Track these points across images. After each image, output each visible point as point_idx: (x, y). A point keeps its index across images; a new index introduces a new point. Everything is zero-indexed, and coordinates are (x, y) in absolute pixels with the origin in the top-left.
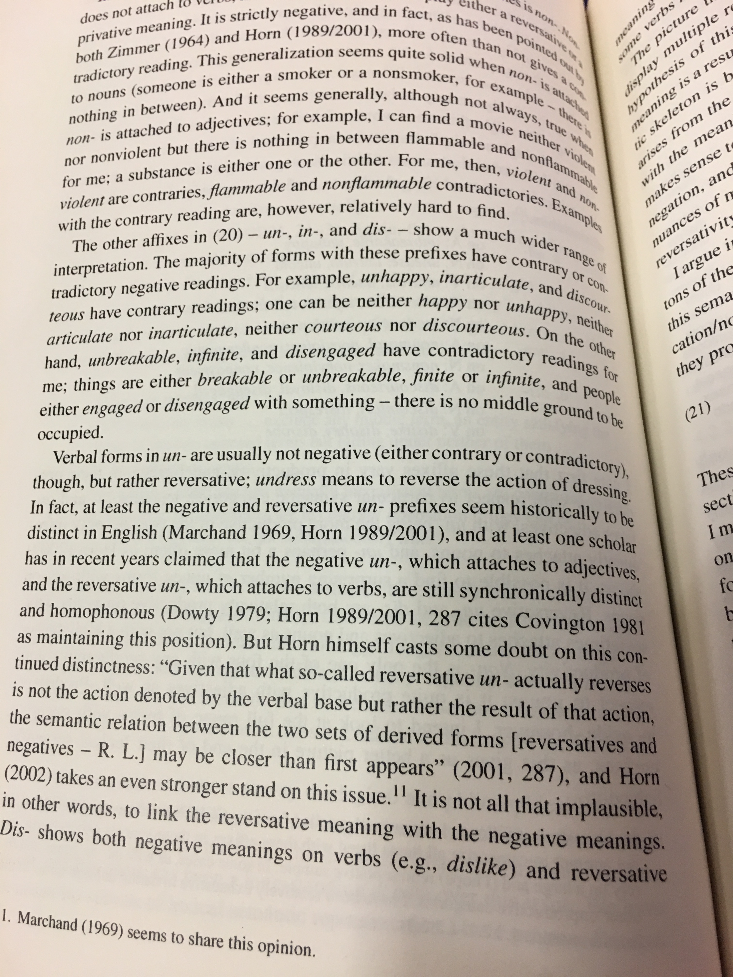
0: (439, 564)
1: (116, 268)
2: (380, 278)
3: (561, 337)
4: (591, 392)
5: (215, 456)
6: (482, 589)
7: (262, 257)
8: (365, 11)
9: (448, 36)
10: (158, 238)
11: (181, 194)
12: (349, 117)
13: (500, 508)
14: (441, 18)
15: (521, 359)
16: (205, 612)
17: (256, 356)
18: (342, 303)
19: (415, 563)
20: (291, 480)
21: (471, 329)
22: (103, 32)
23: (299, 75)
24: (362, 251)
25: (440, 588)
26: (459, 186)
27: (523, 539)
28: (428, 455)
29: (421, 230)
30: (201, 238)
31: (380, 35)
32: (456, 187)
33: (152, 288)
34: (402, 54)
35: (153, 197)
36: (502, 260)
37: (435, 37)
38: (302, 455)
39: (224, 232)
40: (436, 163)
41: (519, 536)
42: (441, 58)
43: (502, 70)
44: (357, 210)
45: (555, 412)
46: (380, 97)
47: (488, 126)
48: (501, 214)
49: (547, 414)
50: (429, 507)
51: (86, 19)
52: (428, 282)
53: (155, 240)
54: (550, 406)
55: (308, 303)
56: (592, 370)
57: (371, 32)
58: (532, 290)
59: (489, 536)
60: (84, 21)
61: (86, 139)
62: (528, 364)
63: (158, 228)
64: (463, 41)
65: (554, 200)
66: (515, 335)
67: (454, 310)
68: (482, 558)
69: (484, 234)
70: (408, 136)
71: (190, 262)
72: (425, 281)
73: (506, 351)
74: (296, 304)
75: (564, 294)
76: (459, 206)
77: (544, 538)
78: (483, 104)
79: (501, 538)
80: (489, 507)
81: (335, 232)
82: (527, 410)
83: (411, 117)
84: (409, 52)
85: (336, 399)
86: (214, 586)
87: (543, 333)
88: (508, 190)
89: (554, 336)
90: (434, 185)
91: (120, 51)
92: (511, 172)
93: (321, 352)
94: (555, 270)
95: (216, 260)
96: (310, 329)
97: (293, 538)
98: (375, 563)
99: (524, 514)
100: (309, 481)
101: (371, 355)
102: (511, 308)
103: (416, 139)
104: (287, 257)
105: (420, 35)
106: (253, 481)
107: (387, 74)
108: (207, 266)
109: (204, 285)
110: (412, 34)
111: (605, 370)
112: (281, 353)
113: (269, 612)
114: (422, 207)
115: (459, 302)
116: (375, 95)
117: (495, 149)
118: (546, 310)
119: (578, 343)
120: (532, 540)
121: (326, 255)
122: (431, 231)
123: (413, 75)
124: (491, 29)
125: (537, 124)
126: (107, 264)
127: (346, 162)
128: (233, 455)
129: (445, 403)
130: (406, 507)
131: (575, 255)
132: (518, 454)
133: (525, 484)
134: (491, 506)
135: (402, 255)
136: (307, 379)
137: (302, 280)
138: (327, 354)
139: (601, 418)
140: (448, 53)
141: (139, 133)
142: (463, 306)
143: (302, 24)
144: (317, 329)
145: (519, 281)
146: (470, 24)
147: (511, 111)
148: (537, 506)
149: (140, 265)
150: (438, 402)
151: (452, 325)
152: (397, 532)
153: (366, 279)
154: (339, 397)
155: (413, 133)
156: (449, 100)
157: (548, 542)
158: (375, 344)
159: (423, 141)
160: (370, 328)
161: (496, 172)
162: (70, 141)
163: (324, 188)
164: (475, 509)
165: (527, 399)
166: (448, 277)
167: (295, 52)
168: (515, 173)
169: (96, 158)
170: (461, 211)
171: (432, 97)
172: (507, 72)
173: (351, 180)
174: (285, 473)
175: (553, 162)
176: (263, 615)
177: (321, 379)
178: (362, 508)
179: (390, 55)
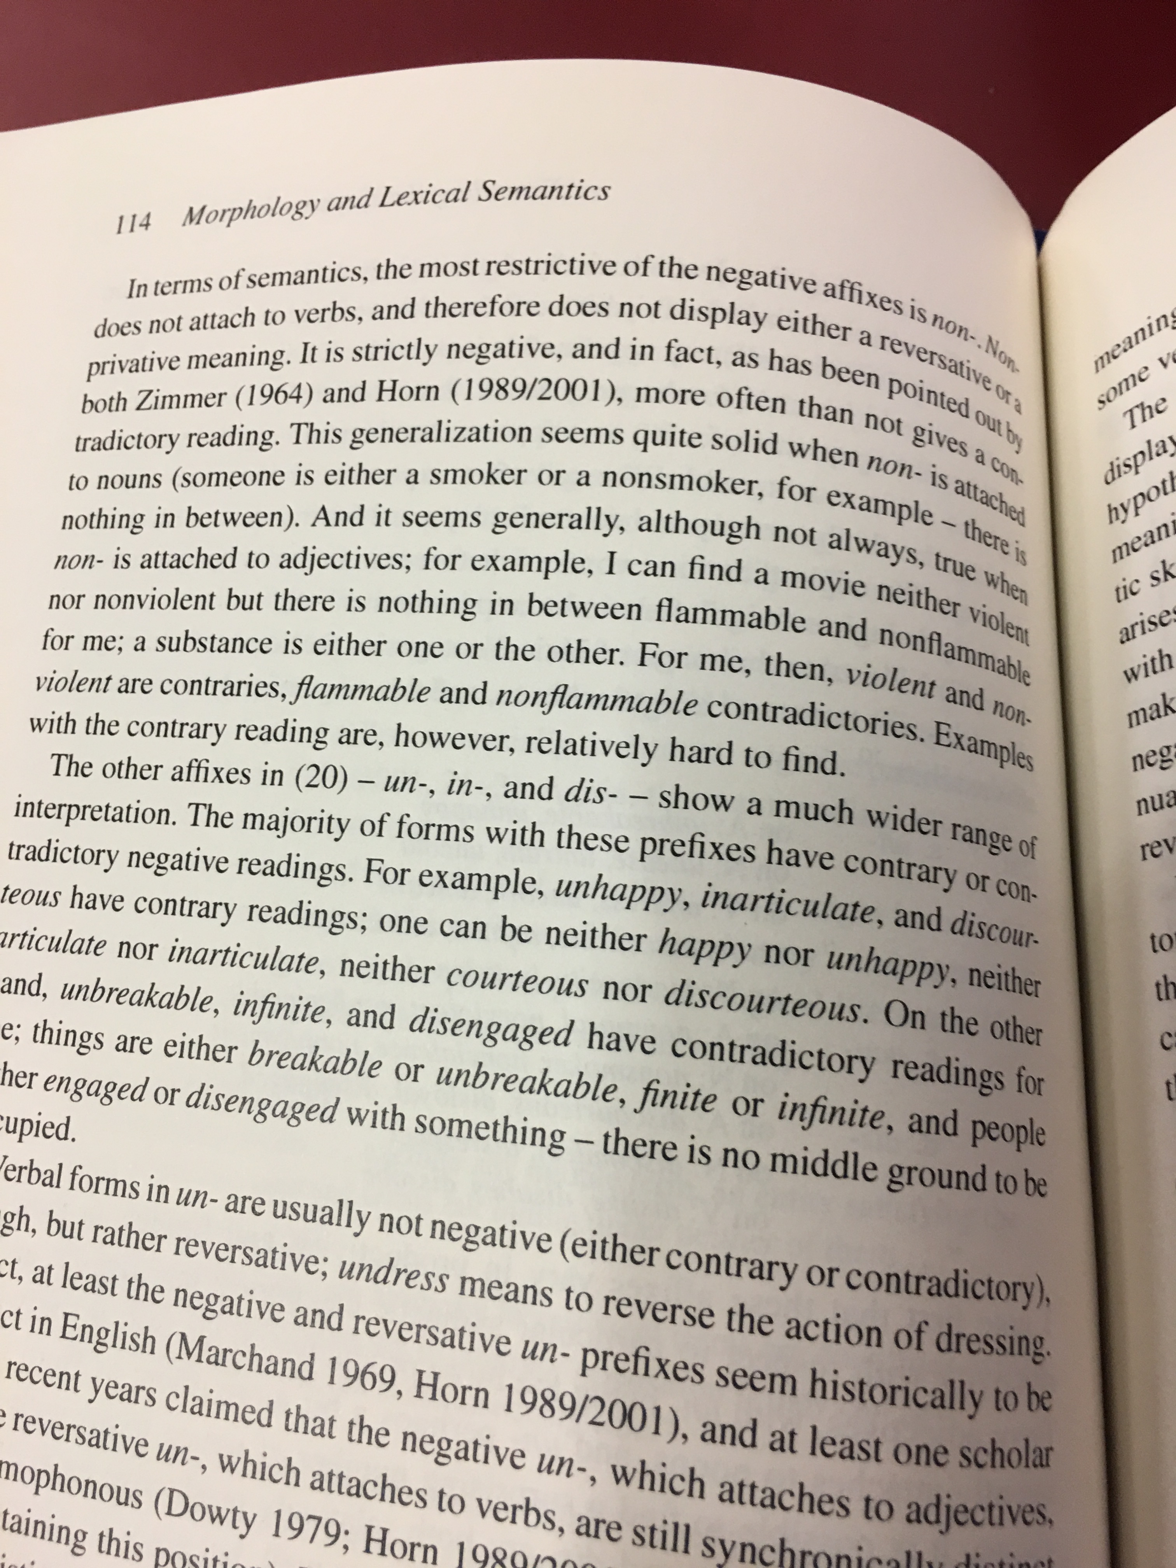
0: (666, 1485)
1: (122, 815)
2: (590, 891)
3: (933, 1020)
4: (987, 1130)
5: (269, 1208)
6: (743, 1546)
7: (378, 827)
8: (595, 350)
9: (750, 395)
10: (199, 767)
11: (244, 688)
12: (553, 564)
13: (789, 1383)
14: (740, 360)
15: (850, 1071)
16: (231, 1514)
17: (355, 1019)
18: (517, 933)
19: (621, 1476)
20: (403, 1277)
21: (756, 1005)
22: (131, 358)
23: (466, 477)
24: (560, 832)
25: (664, 1533)
26: (751, 710)
27: (829, 1449)
28: (659, 1259)
29: (672, 799)
30: (273, 777)
31: (620, 400)
32: (747, 711)
33: (182, 863)
34: (659, 440)
35: (195, 687)
36: (824, 861)
37: (725, 400)
38: (425, 1228)
39: (314, 769)
40: (710, 661)
41: (823, 1444)
42: (734, 443)
43: (852, 459)
44: (557, 752)
45: (910, 1183)
46: (611, 526)
47: (817, 582)
48: (828, 767)
49: (894, 1187)
50: (654, 1367)
51: (104, 330)
52: (679, 904)
53: (194, 771)
54: (901, 1169)
55: (455, 927)
56: (993, 1082)
57: (605, 392)
58: (880, 922)
59: (764, 1438)
60: (100, 333)
61: (88, 561)
62: (861, 1081)
63: (199, 749)
64: (779, 405)
65: (938, 724)
66: (840, 1019)
67: (726, 964)
68: (748, 1483)
69: (793, 808)
70: (660, 606)
71: (252, 820)
72: (674, 902)
73: (820, 1053)
74: (433, 927)
75: (946, 925)
76: (748, 751)
77: (871, 1449)
78: (810, 536)
79: (787, 1445)
80: (768, 1378)
81: (514, 791)
82: (855, 1178)
83: (668, 568)
84: (673, 434)
85: (496, 1124)
86: (250, 1466)
87: (897, 1014)
88: (847, 715)
89: (918, 1017)
90: (702, 708)
91: (157, 398)
92: (855, 674)
93: (474, 1026)
94: (929, 875)
95: (298, 824)
96: (457, 978)
97: (399, 1393)
98: (546, 1466)
99: (835, 1397)
100: (435, 1282)
101: (565, 1043)
102: (836, 962)
103: (674, 613)
104: (425, 831)
105: (695, 398)
106: (332, 1269)
107: (628, 480)
108: (280, 833)
109: (273, 870)
110: (681, 396)
111: (1019, 1076)
112: (402, 1020)
113: (347, 1533)
114: (678, 751)
115: (737, 949)
116: (603, 522)
117: (827, 629)
118: (906, 962)
119: (968, 1028)
120: (846, 1453)
121: (495, 836)
122: (690, 802)
123: (677, 480)
124: (837, 373)
125: (917, 565)
126: (108, 807)
127: (541, 653)
128: (301, 1210)
129: (697, 1155)
130: (610, 1360)
131: (973, 836)
132: (831, 1271)
133: (841, 1335)
134: (773, 1376)
135: (635, 846)
136: (444, 1078)
137: (449, 880)
138: (484, 1032)
139: (1003, 1184)
140: (748, 432)
141: (180, 563)
142: (743, 958)
143: (478, 373)
144: (470, 981)
145: (856, 905)
146: (798, 367)
147: (864, 546)
148: (862, 1383)
149: (162, 816)
150: (683, 1152)
151: (720, 995)
152: (593, 1409)
153: (564, 890)
154: (501, 1122)
155: (670, 600)
156: (743, 533)
157: (877, 1460)
158: (572, 1022)
159: (687, 616)
160: (565, 988)
161: (826, 677)
162: (62, 562)
163: (498, 703)
164: (741, 1381)
165: (856, 1155)
166: (717, 895)
167: (463, 429)
168: (863, 676)
169: (102, 601)
170: (752, 761)
171: (710, 527)
172: (863, 461)
173: (550, 689)
174: (392, 1260)
175: (944, 641)
176: (337, 1536)
177: (471, 1080)
178: (530, 1352)
179: (637, 443)
